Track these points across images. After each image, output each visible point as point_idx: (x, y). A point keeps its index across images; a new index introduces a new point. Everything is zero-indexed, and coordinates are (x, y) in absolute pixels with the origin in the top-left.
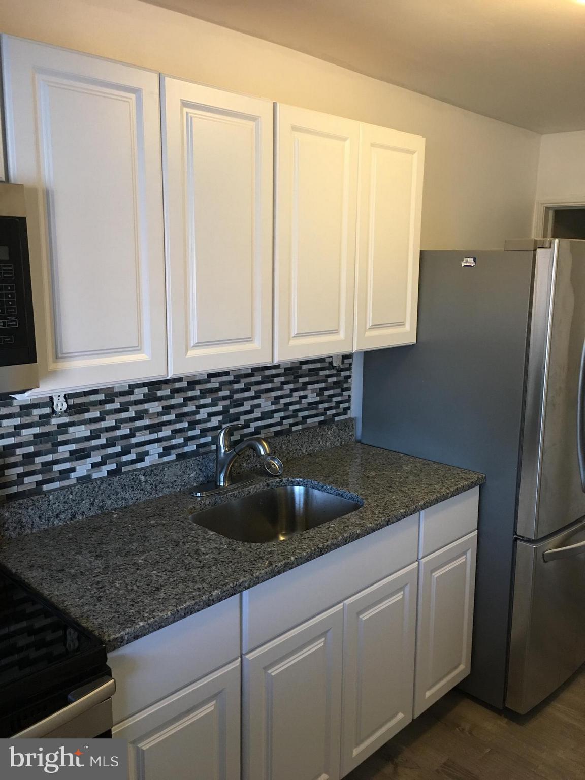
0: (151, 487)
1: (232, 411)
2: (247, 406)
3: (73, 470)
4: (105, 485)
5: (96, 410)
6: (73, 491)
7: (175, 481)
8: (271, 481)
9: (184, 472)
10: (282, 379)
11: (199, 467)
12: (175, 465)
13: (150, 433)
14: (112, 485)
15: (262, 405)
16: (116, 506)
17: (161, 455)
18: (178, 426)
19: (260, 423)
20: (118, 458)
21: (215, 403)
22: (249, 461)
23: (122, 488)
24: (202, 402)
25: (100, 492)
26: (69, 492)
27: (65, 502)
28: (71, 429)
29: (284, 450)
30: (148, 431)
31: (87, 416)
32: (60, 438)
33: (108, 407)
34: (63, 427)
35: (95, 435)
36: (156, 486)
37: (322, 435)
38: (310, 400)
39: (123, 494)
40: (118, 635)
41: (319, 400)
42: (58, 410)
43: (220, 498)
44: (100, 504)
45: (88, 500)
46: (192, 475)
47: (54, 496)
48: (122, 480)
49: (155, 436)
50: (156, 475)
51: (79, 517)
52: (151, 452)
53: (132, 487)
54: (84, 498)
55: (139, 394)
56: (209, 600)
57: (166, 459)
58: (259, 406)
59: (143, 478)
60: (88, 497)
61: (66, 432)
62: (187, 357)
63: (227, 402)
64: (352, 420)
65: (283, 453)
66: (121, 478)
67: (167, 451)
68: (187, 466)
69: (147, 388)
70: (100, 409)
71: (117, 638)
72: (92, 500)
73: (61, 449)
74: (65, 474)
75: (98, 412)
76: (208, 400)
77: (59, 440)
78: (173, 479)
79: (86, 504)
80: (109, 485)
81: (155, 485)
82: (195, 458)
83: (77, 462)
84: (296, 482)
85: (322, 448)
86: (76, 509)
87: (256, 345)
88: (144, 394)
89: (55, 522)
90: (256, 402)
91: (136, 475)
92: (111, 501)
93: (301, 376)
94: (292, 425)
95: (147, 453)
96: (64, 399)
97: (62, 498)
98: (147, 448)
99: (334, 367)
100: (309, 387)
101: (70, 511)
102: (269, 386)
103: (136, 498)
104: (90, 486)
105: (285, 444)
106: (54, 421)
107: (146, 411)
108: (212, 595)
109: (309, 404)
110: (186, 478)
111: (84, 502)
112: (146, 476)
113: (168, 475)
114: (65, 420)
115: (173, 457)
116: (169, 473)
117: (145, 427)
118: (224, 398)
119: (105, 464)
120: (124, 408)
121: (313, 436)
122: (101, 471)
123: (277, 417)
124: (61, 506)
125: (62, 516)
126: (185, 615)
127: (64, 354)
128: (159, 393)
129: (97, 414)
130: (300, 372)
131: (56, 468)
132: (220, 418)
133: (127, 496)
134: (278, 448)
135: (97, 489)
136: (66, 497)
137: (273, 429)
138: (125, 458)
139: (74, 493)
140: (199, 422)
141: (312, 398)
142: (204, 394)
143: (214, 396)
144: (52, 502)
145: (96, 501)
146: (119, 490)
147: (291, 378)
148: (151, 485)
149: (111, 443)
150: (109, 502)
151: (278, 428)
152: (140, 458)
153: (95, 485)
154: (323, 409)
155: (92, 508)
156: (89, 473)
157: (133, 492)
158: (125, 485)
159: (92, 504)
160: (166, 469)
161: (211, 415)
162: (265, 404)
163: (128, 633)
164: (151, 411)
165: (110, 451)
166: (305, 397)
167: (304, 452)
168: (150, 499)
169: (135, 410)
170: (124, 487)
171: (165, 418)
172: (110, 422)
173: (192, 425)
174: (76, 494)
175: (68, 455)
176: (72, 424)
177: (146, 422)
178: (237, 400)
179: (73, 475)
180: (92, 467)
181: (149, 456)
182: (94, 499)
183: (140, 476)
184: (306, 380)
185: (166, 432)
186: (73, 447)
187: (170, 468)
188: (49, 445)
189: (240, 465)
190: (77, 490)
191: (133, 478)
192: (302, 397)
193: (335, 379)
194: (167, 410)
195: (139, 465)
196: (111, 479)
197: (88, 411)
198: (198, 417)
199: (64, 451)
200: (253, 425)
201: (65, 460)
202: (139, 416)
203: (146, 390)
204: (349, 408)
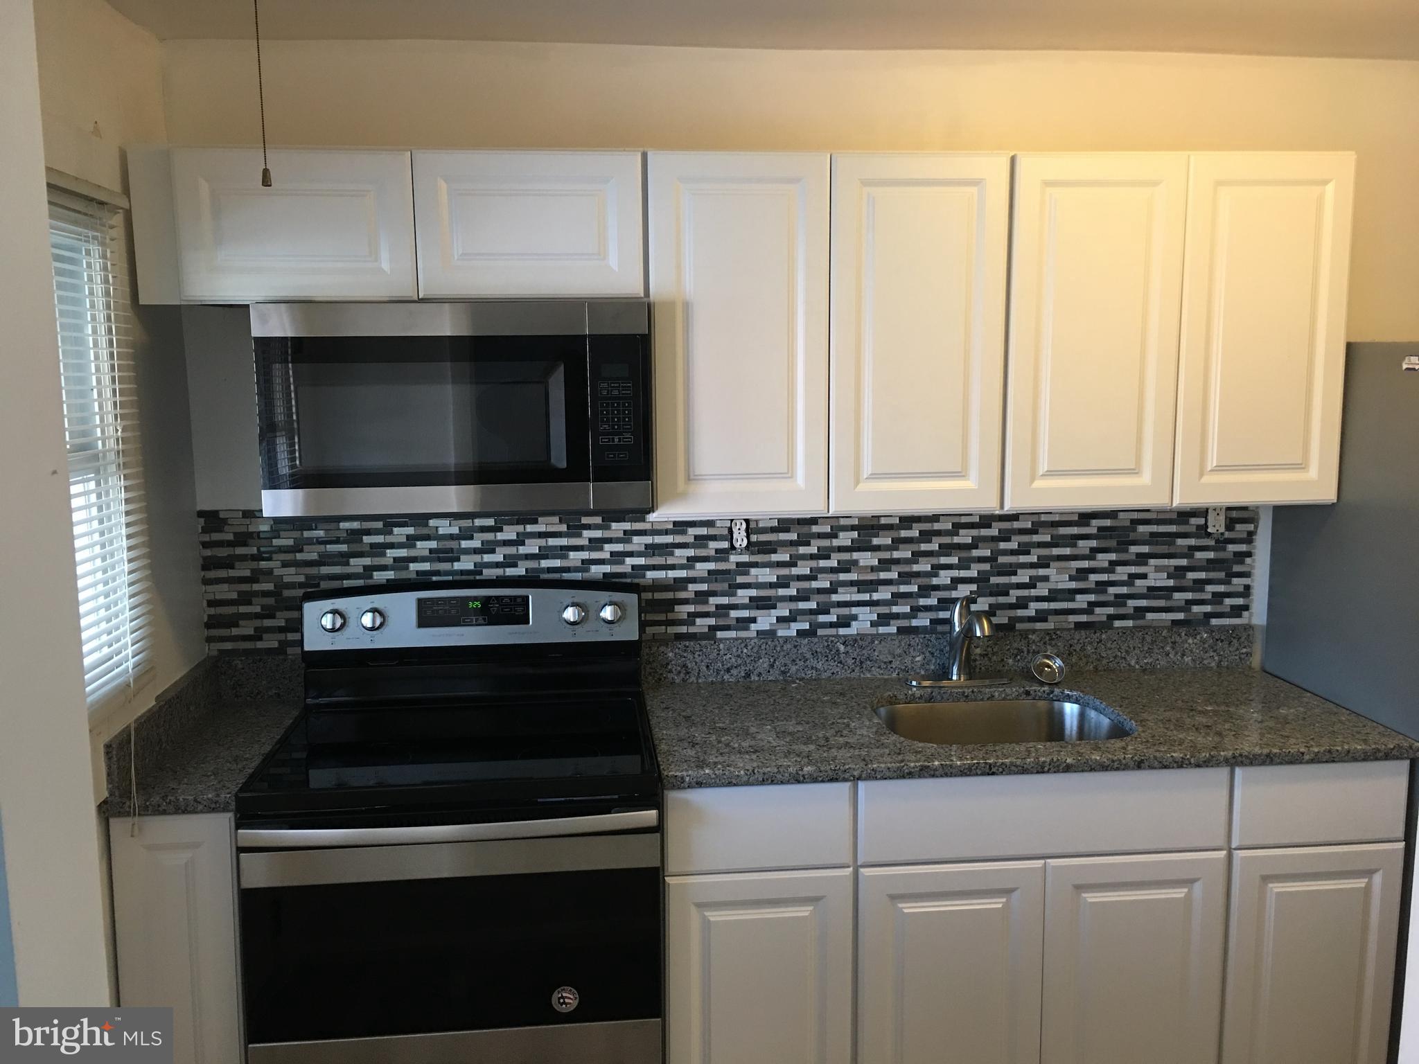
0: (853, 661)
1: (994, 580)
2: (1023, 577)
3: (754, 620)
4: (789, 646)
5: (786, 552)
6: (749, 644)
7: (891, 662)
8: (1034, 688)
9: (905, 652)
10: (1094, 543)
11: (930, 649)
12: (891, 640)
13: (859, 592)
14: (798, 647)
15: (1052, 579)
16: (803, 675)
17: (873, 624)
18: (903, 589)
19: (1044, 605)
20: (813, 617)
21: (964, 565)
22: (1019, 657)
23: (812, 654)
24: (944, 560)
25: (782, 653)
26: (743, 645)
27: (738, 656)
28: (753, 571)
29: (1089, 653)
30: (855, 589)
31: (775, 558)
32: (740, 579)
33: (802, 550)
34: (744, 567)
35: (783, 583)
36: (861, 663)
37: (1174, 643)
38: (1150, 582)
39: (812, 662)
40: (678, 774)
41: (1172, 584)
42: (737, 545)
43: (939, 693)
44: (783, 669)
45: (767, 660)
46: (918, 659)
47: (725, 646)
48: (812, 645)
49: (866, 597)
50: (861, 647)
51: (754, 677)
52: (861, 617)
53: (827, 656)
54: (762, 656)
55: (845, 539)
56: (797, 773)
57: (882, 630)
58: (1046, 579)
59: (842, 648)
60: (766, 656)
61: (747, 573)
62: (856, 490)
63: (986, 567)
64: (1249, 627)
65: (1087, 656)
66: (812, 642)
67: (884, 619)
68: (909, 645)
69: (856, 532)
70: (791, 551)
71: (676, 776)
72: (772, 660)
73: (740, 592)
74: (744, 623)
75: (788, 555)
76: (954, 560)
77: (737, 582)
78: (887, 657)
79: (764, 663)
80: (795, 647)
81: (860, 660)
82: (923, 636)
83: (758, 611)
84: (1074, 697)
85: (1175, 664)
86: (751, 668)
87: (969, 484)
88: (852, 541)
89: (725, 677)
90: (1042, 572)
91: (832, 641)
92: (797, 667)
93: (1134, 543)
94: (1111, 618)
95: (855, 618)
96: (745, 534)
97: (734, 650)
98: (854, 610)
99: (1209, 535)
100: (1152, 562)
101: (743, 668)
102: (1067, 551)
103: (832, 671)
104: (769, 643)
105: (1091, 643)
106: (734, 558)
107: (855, 562)
108: (802, 770)
109: (1150, 589)
110: (908, 660)
111: (761, 661)
112: (847, 646)
113: (880, 651)
114: (745, 558)
115: (893, 629)
116: (881, 649)
117: (852, 583)
118: (981, 560)
119: (795, 620)
120: (824, 554)
121: (1153, 642)
122: (789, 628)
123: (1082, 601)
124: (734, 660)
125: (734, 672)
126: (763, 780)
127: (697, 475)
128: (876, 541)
129: (786, 557)
130: (1132, 536)
131: (734, 614)
132: (974, 587)
133: (819, 666)
134: (1078, 648)
135: (778, 649)
136: (740, 651)
137: (1073, 618)
138: (822, 618)
139: (749, 647)
140: (937, 588)
141: (1158, 579)
142: (946, 549)
143: (964, 554)
144: (722, 653)
145: (777, 663)
146: (808, 655)
147: (1113, 543)
148: (853, 659)
149: (803, 596)
150: (794, 668)
151: (1083, 618)
152: (845, 622)
153: (777, 643)
154: (1184, 602)
155: (771, 670)
156: (774, 628)
157: (827, 663)
158: (816, 652)
159: (772, 666)
160: (876, 642)
161: (956, 581)
162: (1059, 578)
163: (689, 776)
164: (862, 563)
165: (802, 605)
166: (1144, 576)
167: (1133, 663)
168: (852, 676)
169: (839, 559)
170: (815, 654)
171: (883, 575)
172: (803, 569)
173: (925, 590)
174: (752, 649)
175: (747, 601)
176: (755, 565)
177: (853, 576)
178: (1004, 565)
179: (753, 626)
180: (777, 621)
181: (857, 622)
182: (775, 660)
183: (838, 644)
184: (1145, 549)
185: (884, 594)
186: (753, 592)
187: (883, 643)
188: (726, 586)
189: (1003, 660)
190: (753, 644)
191: (828, 645)
192: (1133, 577)
193: (1211, 555)
194: (885, 564)
195: (842, 631)
196: (798, 640)
197: (775, 552)
198: (935, 581)
199: (743, 595)
200: (1034, 606)
201: (744, 607)
202: (845, 567)
203: (855, 534)
204: (1246, 608)
